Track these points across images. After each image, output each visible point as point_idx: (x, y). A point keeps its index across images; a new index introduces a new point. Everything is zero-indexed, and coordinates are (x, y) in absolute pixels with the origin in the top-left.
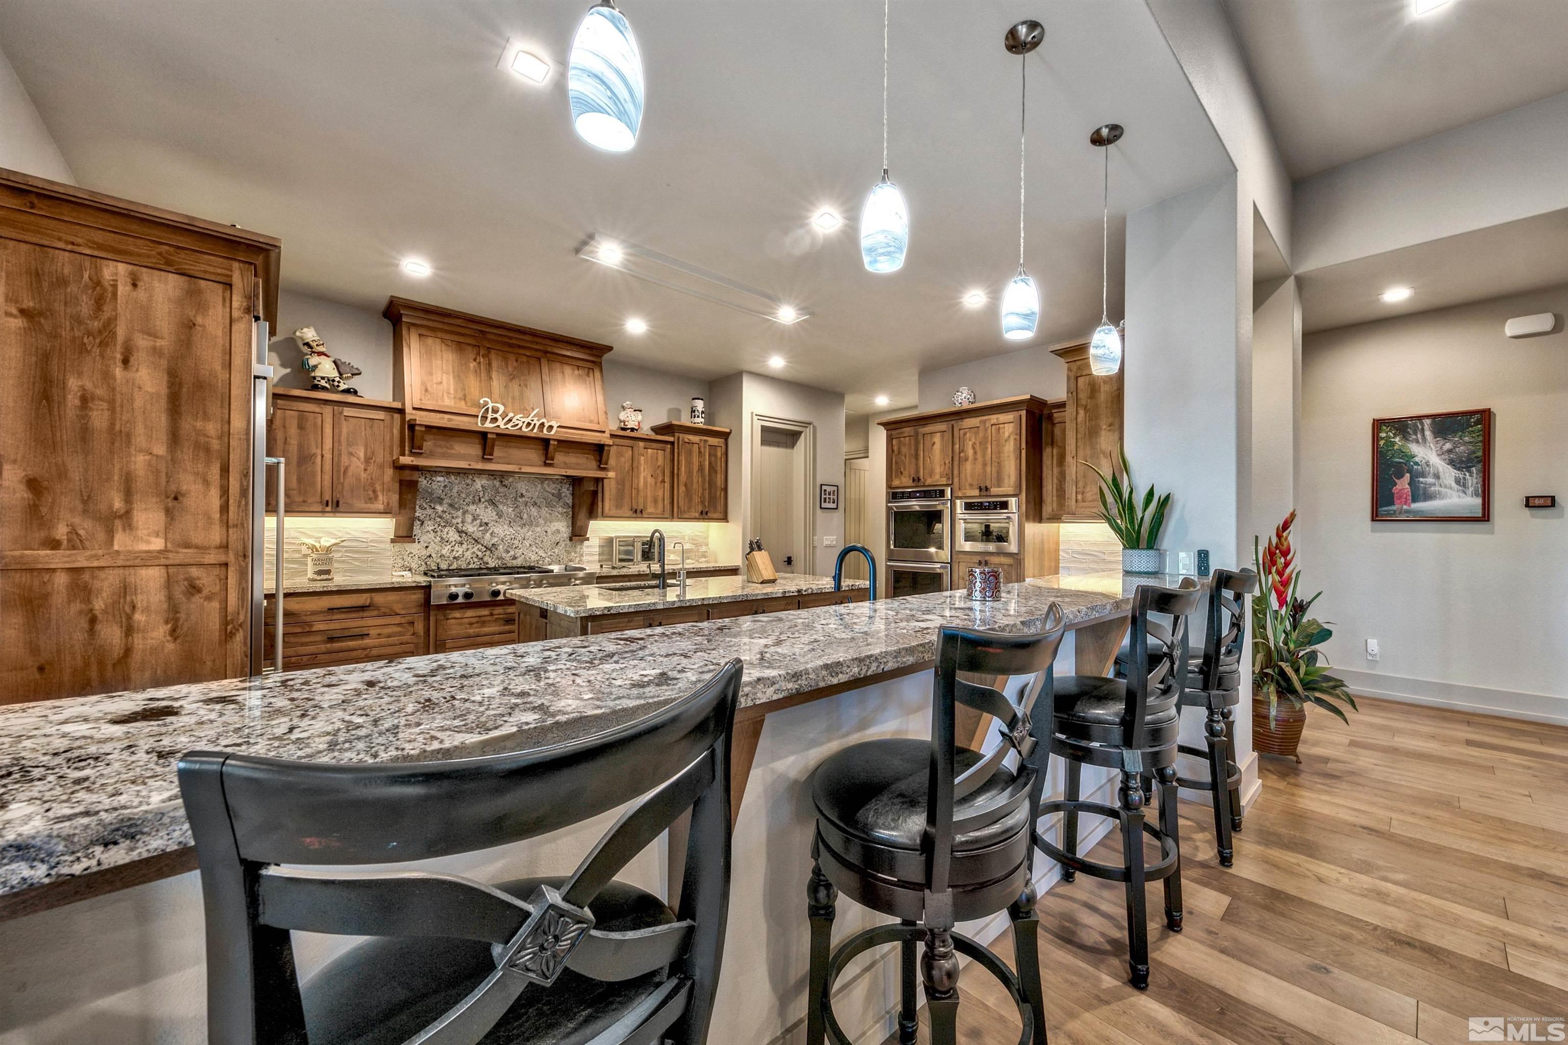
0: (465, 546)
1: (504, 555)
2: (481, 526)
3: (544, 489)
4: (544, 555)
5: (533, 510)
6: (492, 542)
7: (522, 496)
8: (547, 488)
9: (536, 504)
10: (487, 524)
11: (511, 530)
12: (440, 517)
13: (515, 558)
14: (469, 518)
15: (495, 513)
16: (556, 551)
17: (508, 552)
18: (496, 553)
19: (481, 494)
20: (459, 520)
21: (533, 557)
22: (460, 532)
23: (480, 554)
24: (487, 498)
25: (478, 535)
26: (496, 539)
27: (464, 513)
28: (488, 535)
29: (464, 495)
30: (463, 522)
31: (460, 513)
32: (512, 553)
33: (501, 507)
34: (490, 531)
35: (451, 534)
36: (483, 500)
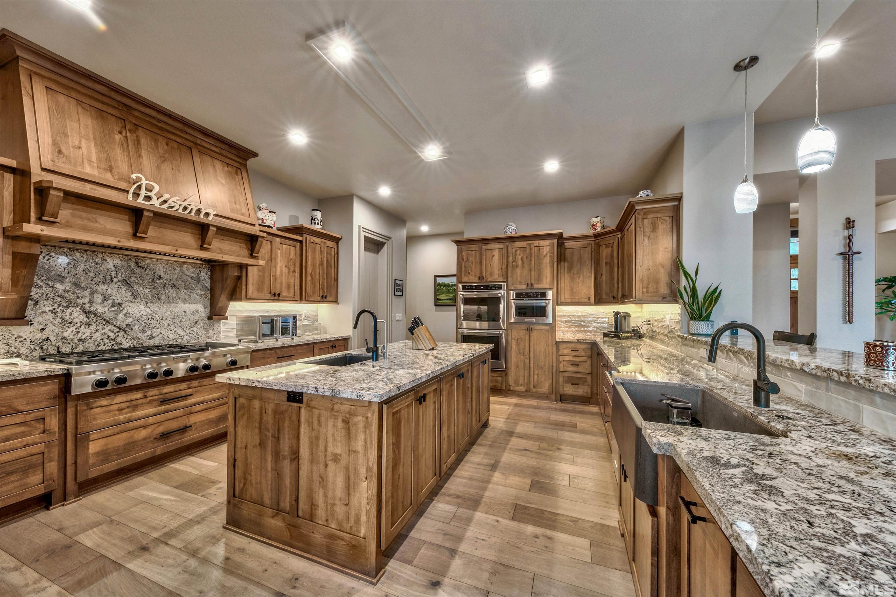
0: (93, 327)
1: (140, 335)
2: (113, 306)
3: (183, 272)
4: (182, 334)
5: (172, 291)
6: (127, 322)
7: (160, 277)
8: (186, 272)
9: (175, 286)
10: (120, 304)
11: (148, 310)
12: (62, 297)
13: (152, 337)
14: (98, 298)
15: (130, 294)
16: (195, 329)
17: (145, 332)
18: (131, 333)
19: (114, 274)
20: (87, 300)
21: (171, 336)
22: (87, 313)
23: (112, 335)
24: (120, 278)
25: (109, 315)
26: (131, 320)
27: (92, 293)
28: (121, 316)
29: (92, 275)
30: (90, 302)
31: (87, 293)
32: (149, 333)
33: (136, 287)
34: (124, 312)
35: (75, 314)
36: (115, 280)
